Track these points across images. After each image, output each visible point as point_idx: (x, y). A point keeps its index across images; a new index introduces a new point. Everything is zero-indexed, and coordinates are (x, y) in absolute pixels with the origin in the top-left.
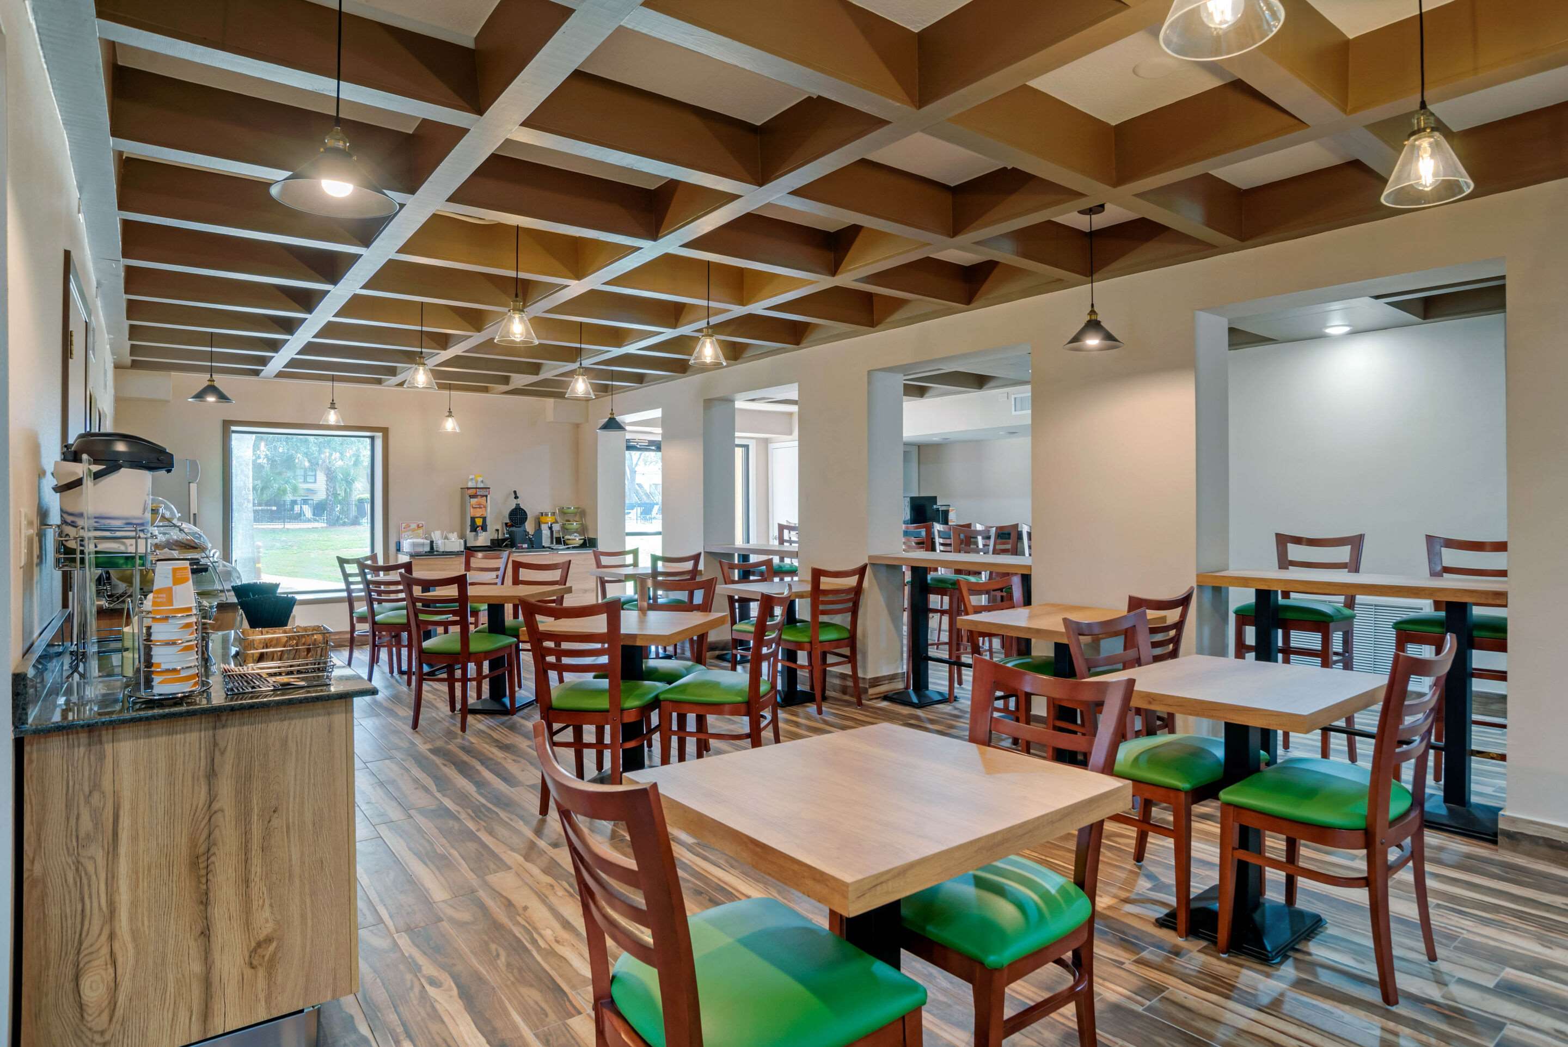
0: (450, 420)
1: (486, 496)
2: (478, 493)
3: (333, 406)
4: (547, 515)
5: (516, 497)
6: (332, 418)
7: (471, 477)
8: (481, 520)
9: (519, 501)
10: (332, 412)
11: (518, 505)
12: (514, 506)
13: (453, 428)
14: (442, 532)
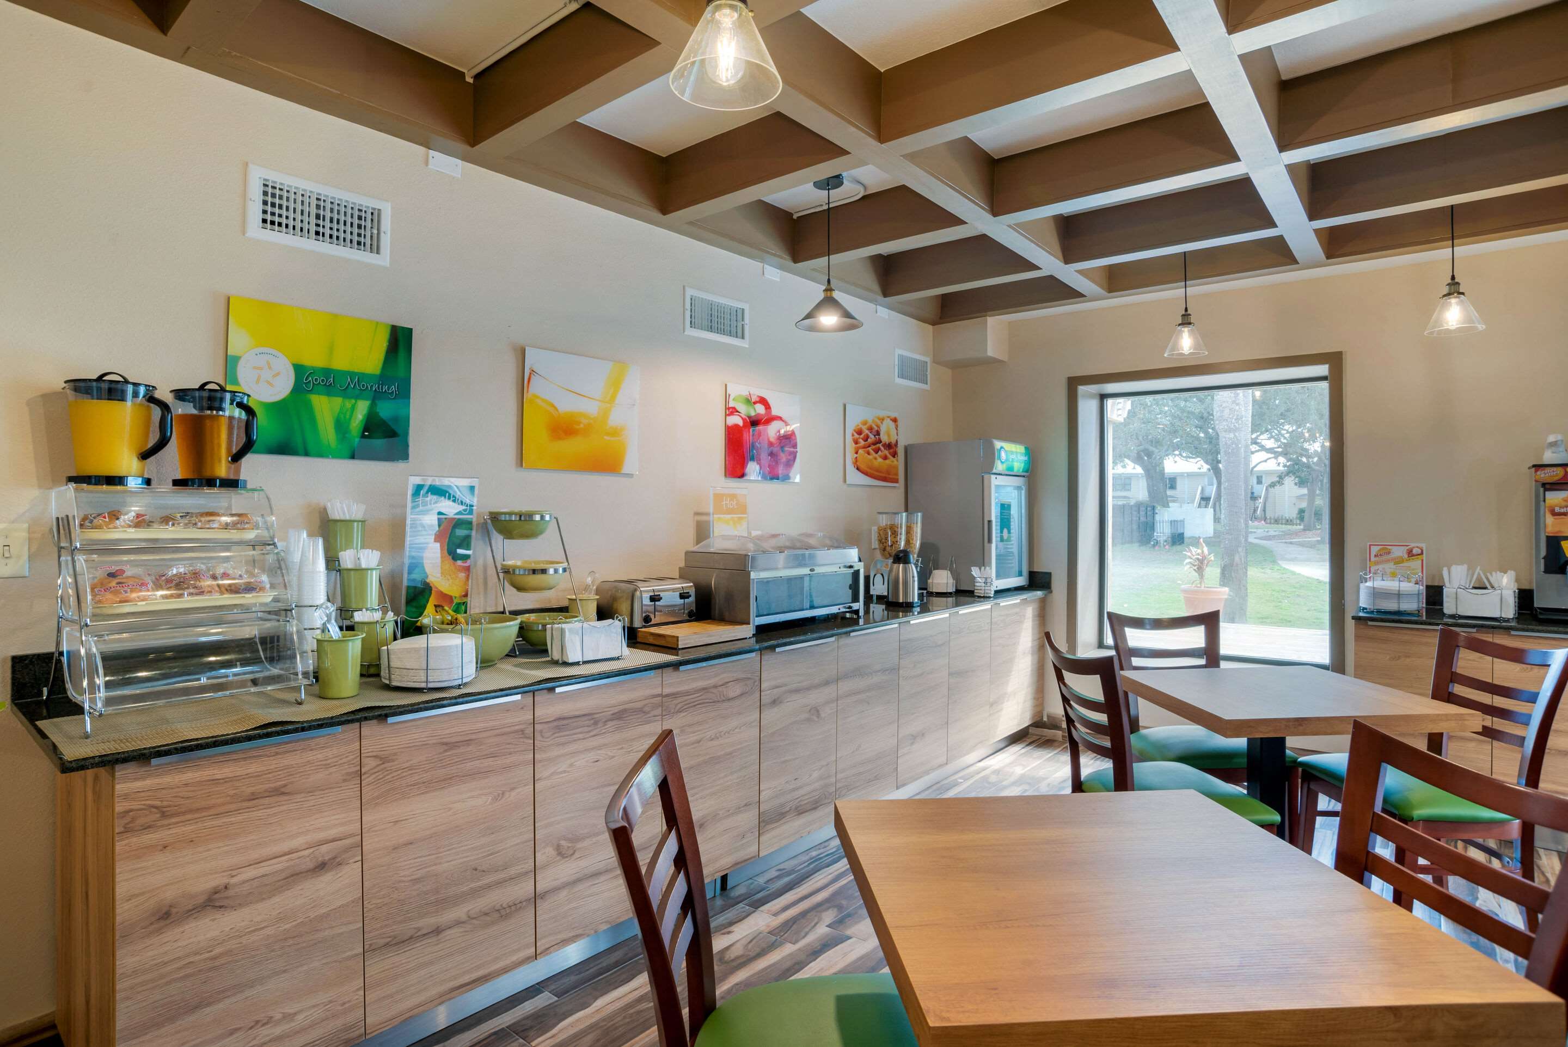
0: (1454, 303)
7: (1557, 438)
10: (1186, 334)
13: (1470, 320)
14: (1471, 569)
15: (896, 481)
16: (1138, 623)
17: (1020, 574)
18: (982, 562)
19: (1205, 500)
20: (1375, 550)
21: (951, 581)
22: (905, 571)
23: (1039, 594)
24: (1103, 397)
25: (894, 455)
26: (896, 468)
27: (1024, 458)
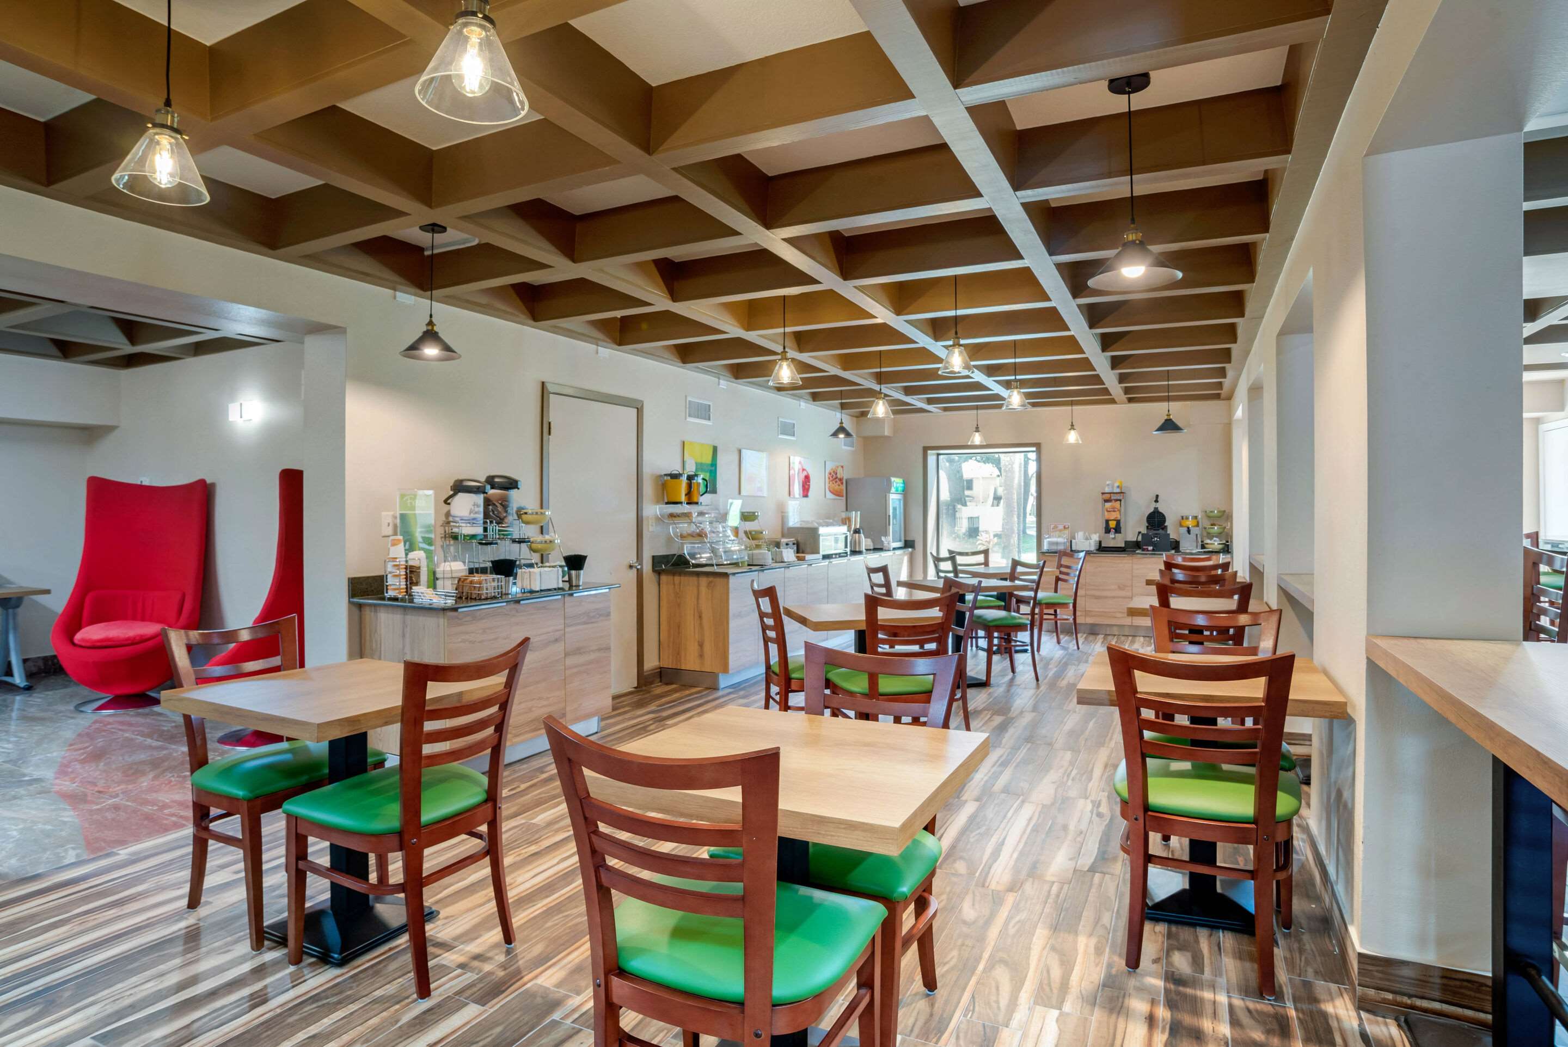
0: (1072, 432)
1: (1120, 500)
2: (1112, 498)
3: (977, 430)
4: (1187, 518)
5: (1156, 501)
6: (977, 439)
7: (1108, 483)
8: (1115, 522)
9: (1158, 505)
10: (977, 434)
11: (1156, 509)
12: (1152, 510)
13: (1077, 440)
14: (1085, 533)
15: (842, 496)
16: (961, 554)
17: (900, 541)
18: (886, 534)
19: (997, 499)
20: (1052, 526)
21: (872, 544)
22: (859, 537)
23: (910, 550)
24: (938, 455)
25: (842, 483)
26: (842, 490)
27: (902, 485)
